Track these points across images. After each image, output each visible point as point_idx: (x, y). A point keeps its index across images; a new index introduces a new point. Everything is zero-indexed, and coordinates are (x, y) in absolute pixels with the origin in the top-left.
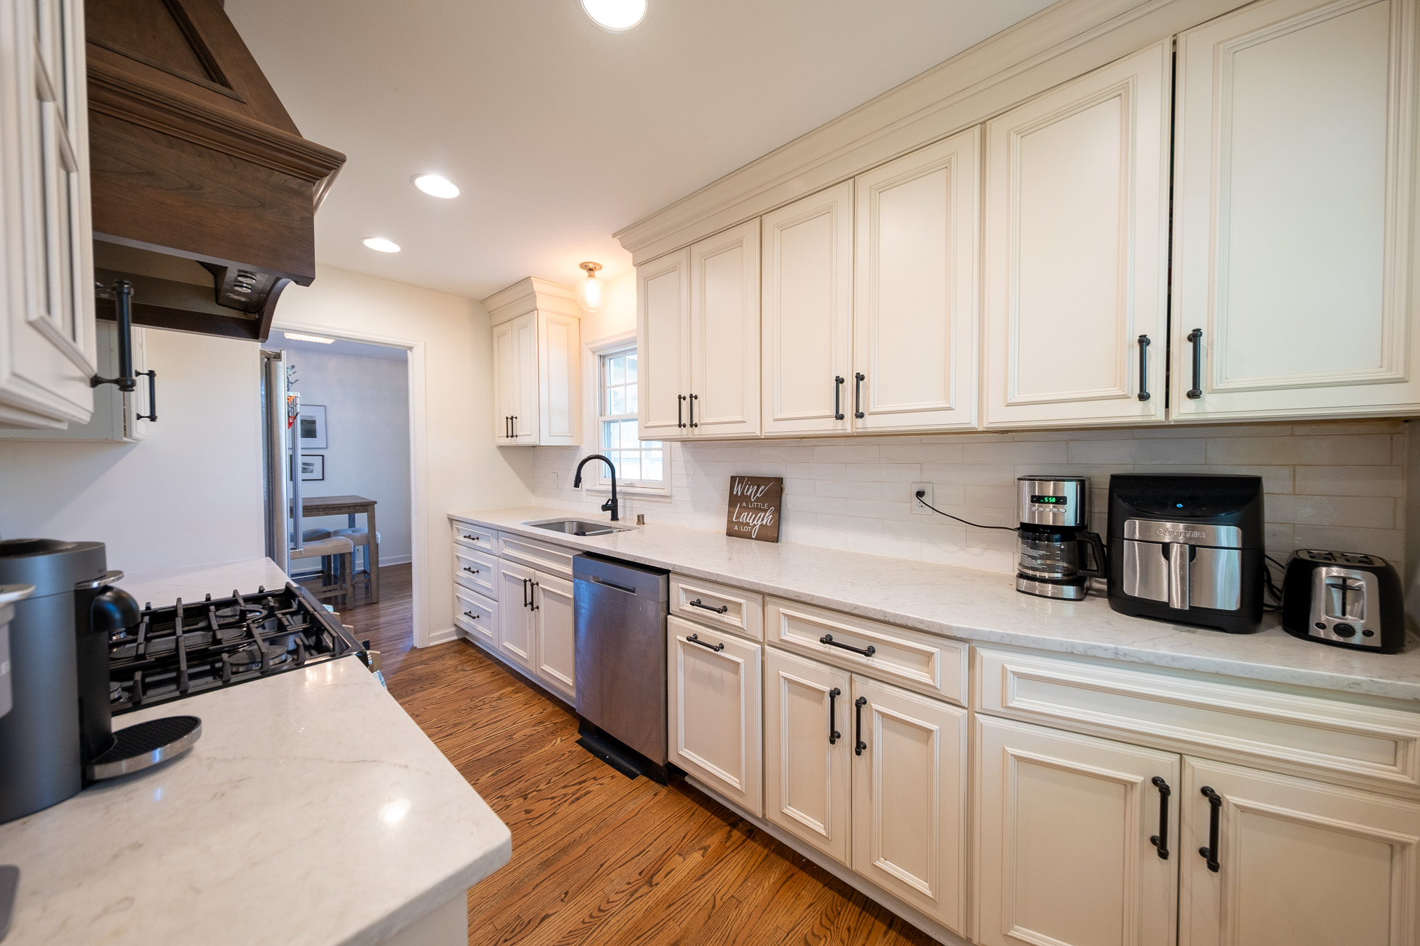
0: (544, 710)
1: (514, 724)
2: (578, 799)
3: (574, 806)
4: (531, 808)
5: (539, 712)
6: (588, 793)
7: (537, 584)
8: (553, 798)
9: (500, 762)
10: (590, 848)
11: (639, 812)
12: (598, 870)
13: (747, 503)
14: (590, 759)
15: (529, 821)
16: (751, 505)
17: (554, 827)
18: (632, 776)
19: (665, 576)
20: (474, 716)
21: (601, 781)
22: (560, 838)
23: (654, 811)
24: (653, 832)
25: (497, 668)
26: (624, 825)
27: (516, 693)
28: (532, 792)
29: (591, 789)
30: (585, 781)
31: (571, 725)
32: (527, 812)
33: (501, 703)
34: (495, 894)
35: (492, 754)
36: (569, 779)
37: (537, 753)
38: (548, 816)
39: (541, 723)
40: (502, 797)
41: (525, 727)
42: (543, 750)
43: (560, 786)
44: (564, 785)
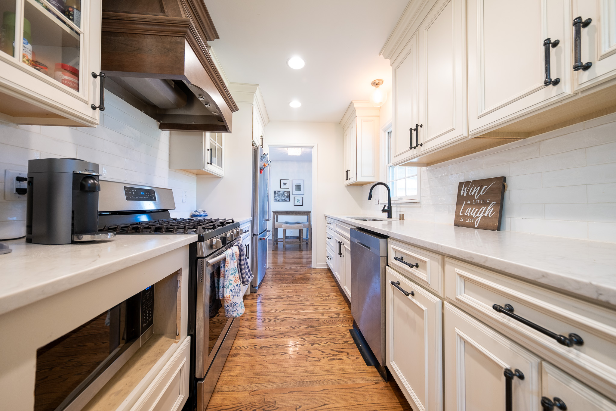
0: (343, 308)
1: (327, 309)
2: (334, 359)
3: (330, 362)
4: (312, 351)
5: (341, 308)
6: (341, 359)
7: (343, 244)
8: (323, 352)
9: (313, 323)
10: (324, 390)
11: (361, 387)
12: (321, 406)
13: (471, 201)
14: (351, 342)
15: (307, 357)
16: (475, 202)
17: (315, 367)
18: (368, 364)
19: (385, 240)
20: (315, 300)
21: (350, 357)
22: (314, 375)
23: (370, 393)
24: (363, 406)
25: (335, 284)
26: (349, 390)
27: (336, 296)
28: (317, 344)
29: (343, 358)
30: (342, 352)
31: (351, 321)
32: (309, 352)
33: (328, 299)
34: (275, 383)
35: (312, 318)
36: (336, 347)
37: (329, 327)
38: (316, 360)
39: (339, 314)
40: (304, 339)
41: (331, 312)
42: (332, 327)
43: (329, 348)
44: (331, 348)
